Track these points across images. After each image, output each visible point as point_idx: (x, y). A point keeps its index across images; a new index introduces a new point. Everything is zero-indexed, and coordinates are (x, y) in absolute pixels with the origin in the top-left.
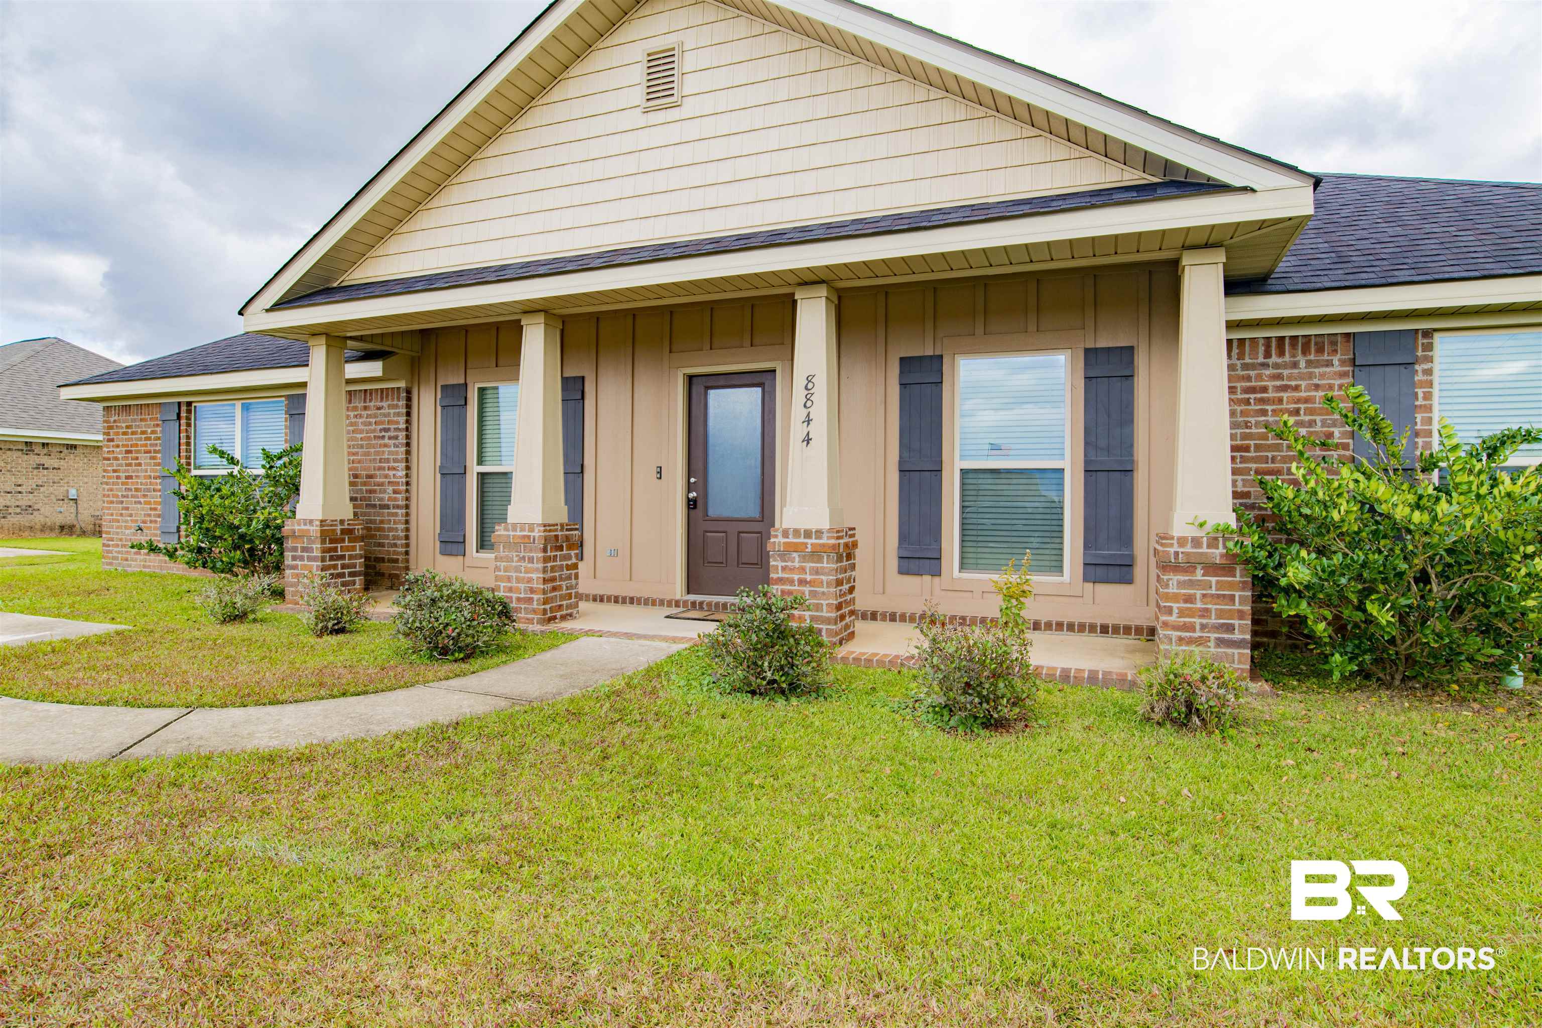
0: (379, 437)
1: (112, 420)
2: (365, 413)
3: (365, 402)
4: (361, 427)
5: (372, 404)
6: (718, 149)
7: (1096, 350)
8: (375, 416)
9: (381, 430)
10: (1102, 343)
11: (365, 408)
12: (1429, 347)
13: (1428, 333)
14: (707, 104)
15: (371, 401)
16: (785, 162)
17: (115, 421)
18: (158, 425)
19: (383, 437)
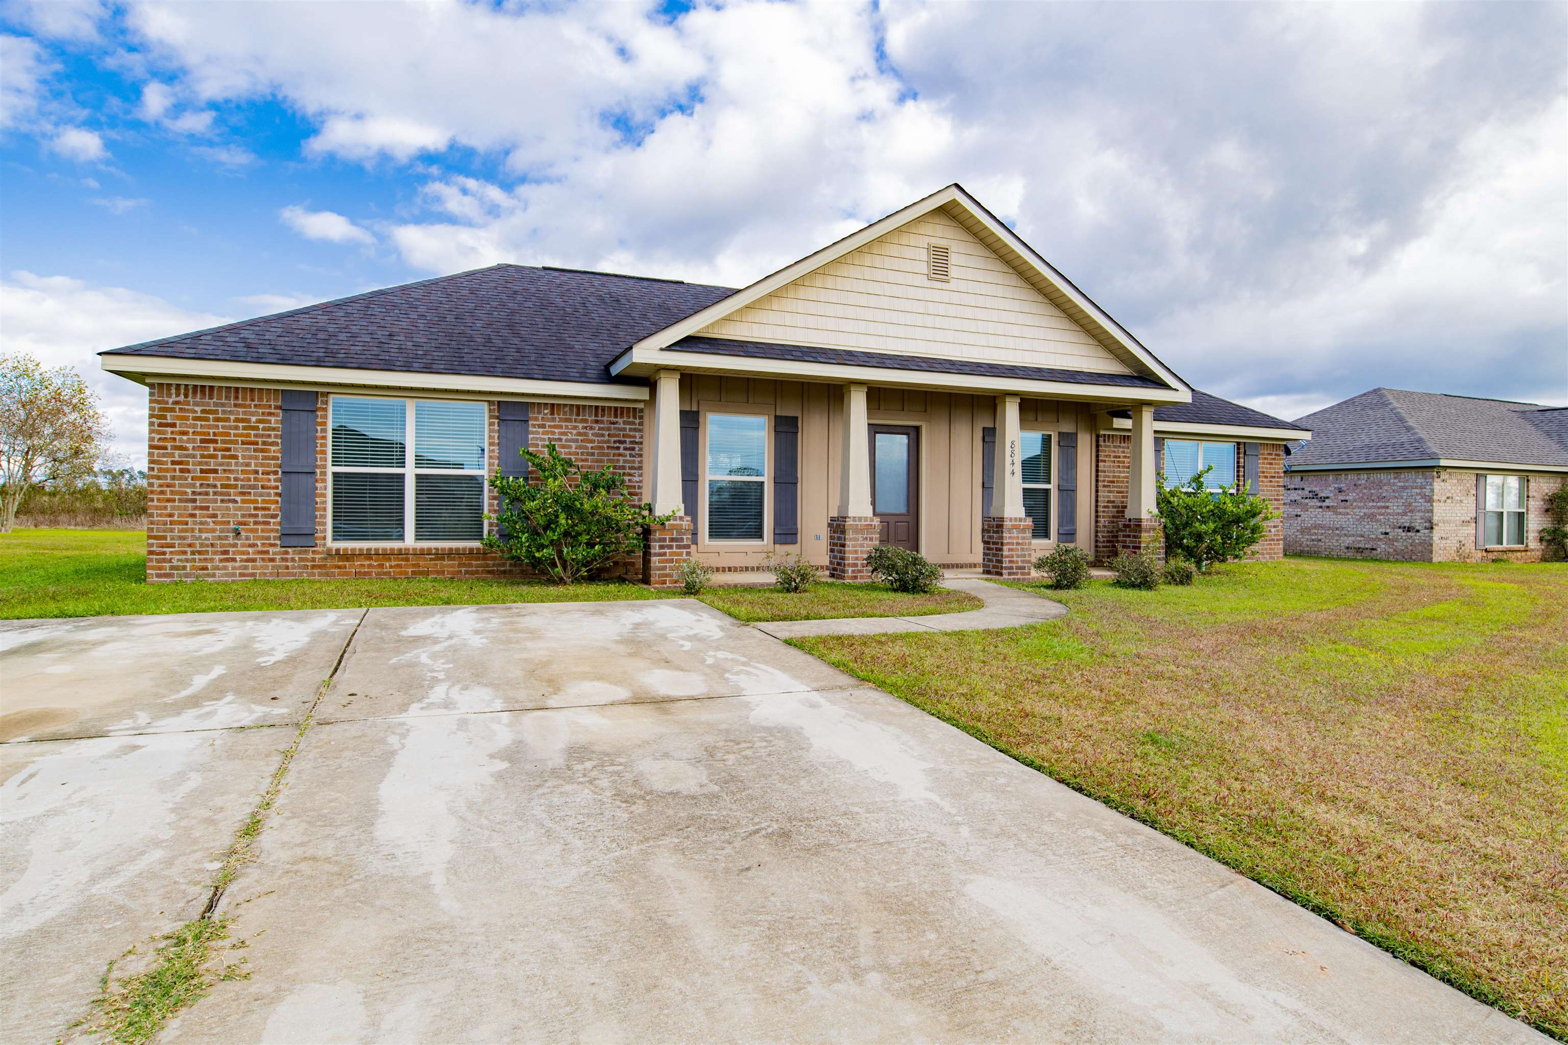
0: (613, 448)
1: (171, 401)
2: (597, 426)
3: (596, 415)
4: (591, 437)
5: (605, 419)
6: (968, 312)
7: (1063, 433)
8: (609, 429)
9: (615, 442)
10: (1064, 431)
11: (597, 422)
12: (1163, 444)
13: (1163, 439)
14: (963, 286)
15: (603, 416)
16: (1000, 328)
17: (176, 403)
18: (270, 414)
19: (618, 448)
